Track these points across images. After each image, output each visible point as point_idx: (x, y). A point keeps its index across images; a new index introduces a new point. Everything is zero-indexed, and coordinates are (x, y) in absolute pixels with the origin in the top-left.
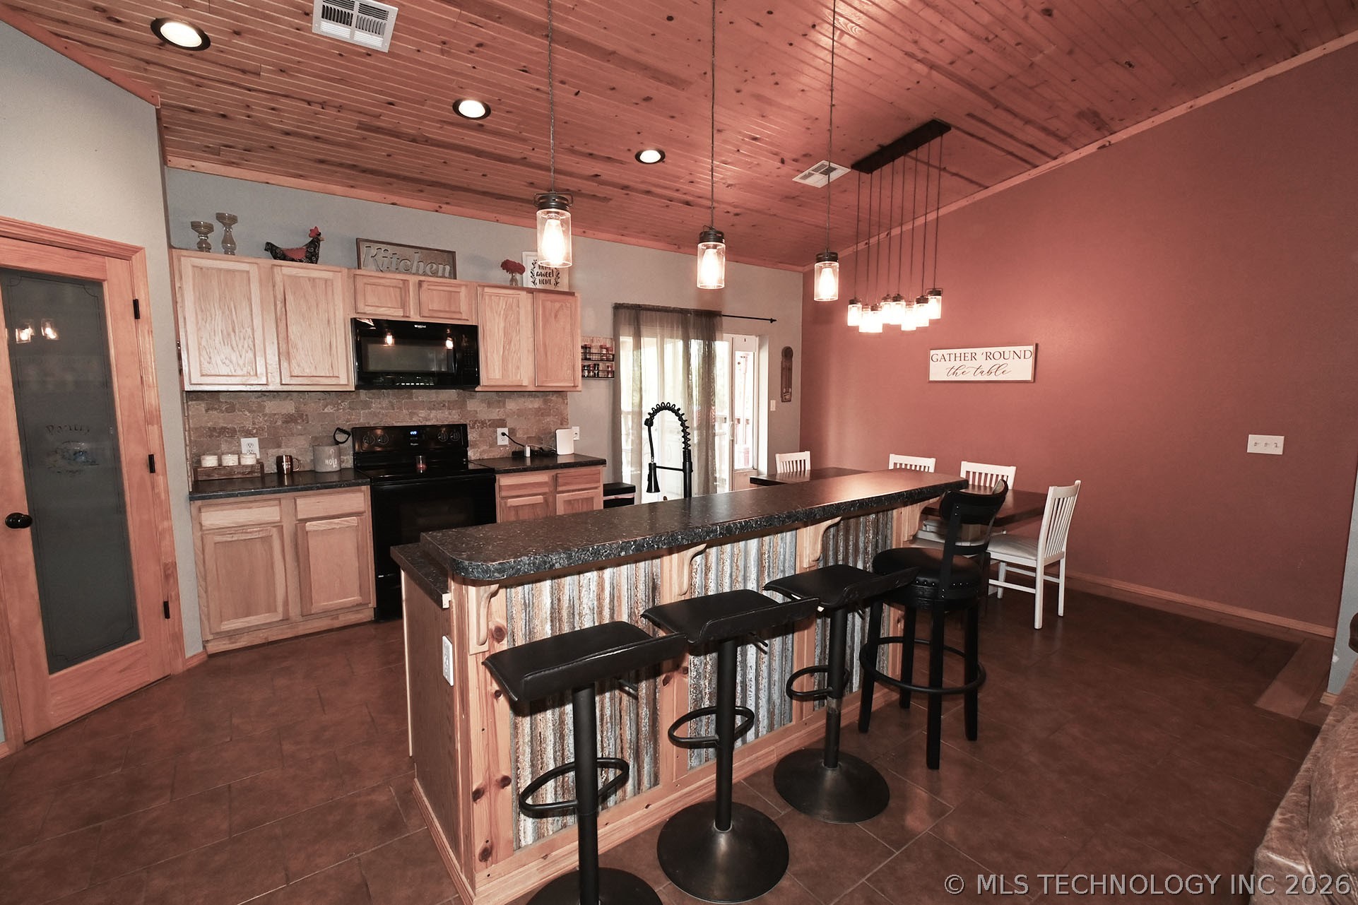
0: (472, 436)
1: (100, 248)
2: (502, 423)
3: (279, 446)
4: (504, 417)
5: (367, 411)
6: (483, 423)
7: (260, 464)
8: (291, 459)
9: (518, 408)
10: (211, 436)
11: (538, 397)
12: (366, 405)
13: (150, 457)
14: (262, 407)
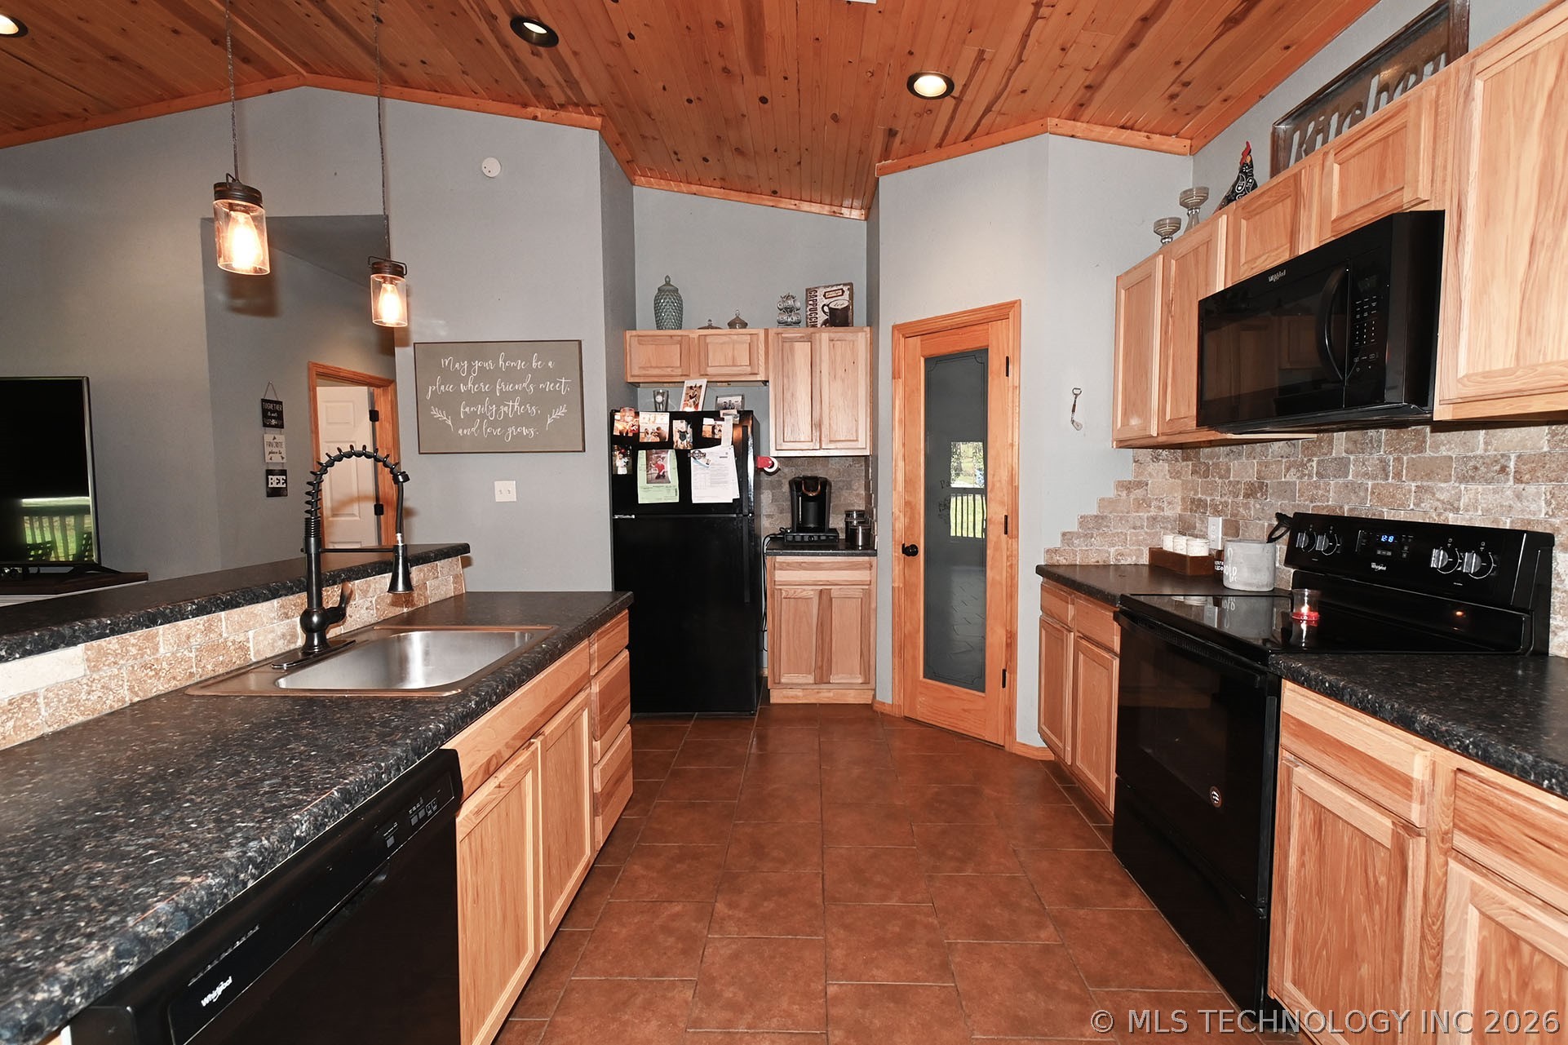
1: (973, 318)
5: (1341, 481)
13: (1006, 517)
14: (1228, 470)
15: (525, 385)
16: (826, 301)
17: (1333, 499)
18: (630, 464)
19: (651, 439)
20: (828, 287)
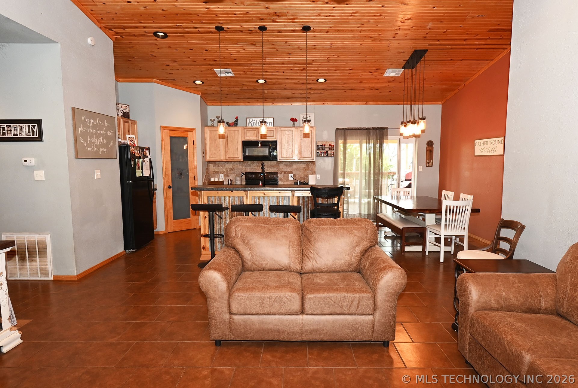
0: (280, 176)
1: (187, 130)
2: (291, 172)
3: (228, 177)
4: (292, 170)
6: (285, 172)
7: (223, 182)
8: (231, 180)
9: (297, 167)
10: (214, 173)
11: (304, 164)
12: (250, 166)
13: (195, 176)
14: (225, 166)
15: (103, 131)
16: (122, 109)
17: (249, 170)
18: (134, 163)
19: (137, 155)
20: (122, 104)
